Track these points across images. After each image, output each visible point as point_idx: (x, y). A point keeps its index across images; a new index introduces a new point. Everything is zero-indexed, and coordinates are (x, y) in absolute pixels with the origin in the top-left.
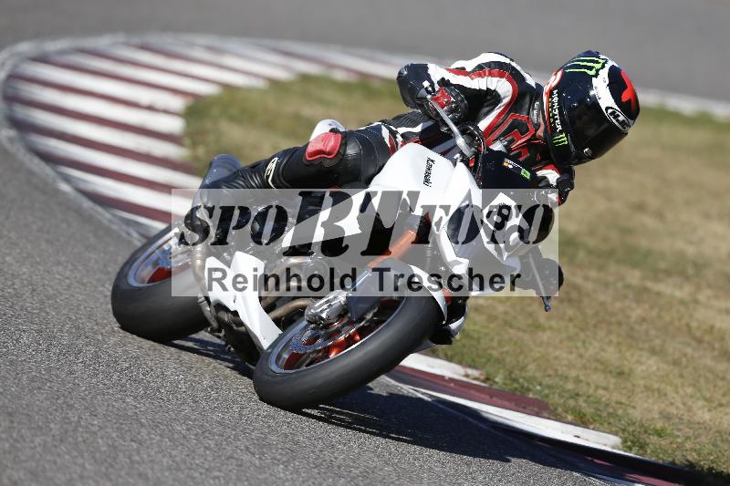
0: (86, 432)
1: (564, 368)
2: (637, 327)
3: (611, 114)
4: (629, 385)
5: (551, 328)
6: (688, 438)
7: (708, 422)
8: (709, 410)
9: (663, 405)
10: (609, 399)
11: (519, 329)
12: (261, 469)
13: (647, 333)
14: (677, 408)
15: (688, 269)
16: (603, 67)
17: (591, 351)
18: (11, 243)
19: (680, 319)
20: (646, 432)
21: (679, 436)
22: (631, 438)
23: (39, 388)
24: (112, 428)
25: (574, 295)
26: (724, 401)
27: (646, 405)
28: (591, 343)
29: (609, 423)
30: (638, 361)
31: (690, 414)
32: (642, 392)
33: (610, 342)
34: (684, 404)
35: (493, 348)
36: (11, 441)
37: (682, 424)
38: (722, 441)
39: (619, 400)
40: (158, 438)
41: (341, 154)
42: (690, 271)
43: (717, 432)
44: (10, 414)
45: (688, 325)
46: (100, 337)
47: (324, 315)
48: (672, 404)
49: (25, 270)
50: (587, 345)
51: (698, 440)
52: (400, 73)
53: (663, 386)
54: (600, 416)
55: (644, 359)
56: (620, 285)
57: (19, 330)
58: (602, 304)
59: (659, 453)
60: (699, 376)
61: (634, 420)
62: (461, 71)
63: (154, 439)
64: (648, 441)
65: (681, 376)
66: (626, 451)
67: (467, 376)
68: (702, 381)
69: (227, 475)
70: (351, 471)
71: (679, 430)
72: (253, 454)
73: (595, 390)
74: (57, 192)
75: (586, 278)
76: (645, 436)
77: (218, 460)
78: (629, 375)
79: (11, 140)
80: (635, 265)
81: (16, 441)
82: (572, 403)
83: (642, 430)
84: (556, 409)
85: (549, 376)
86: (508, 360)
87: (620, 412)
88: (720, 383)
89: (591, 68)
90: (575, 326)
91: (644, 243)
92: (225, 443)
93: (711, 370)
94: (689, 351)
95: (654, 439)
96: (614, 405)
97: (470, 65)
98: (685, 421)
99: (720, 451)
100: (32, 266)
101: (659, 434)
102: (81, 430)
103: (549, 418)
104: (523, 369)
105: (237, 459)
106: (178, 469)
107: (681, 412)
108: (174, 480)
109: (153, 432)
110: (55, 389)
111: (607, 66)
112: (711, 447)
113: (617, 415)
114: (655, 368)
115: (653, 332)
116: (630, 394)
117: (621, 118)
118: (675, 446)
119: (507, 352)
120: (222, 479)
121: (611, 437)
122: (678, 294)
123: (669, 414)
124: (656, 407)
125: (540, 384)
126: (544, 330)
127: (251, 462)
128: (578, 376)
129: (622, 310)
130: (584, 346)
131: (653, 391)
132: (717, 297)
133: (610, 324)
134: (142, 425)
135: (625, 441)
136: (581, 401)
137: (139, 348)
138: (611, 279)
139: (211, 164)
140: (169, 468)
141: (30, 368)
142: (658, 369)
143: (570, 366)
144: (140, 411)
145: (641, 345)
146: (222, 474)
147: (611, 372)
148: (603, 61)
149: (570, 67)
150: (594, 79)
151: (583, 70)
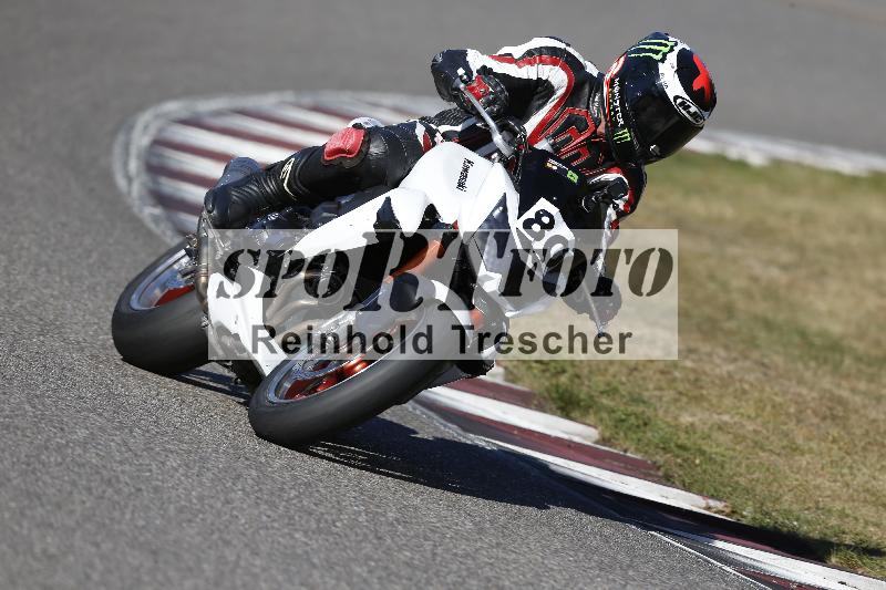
0: (246, 574)
1: (828, 500)
3: (681, 104)
5: (811, 451)
11: (772, 452)
16: (672, 50)
17: (860, 479)
23: (190, 521)
24: (278, 569)
25: (839, 411)
35: (740, 475)
41: (363, 152)
44: (154, 553)
46: (263, 459)
52: (434, 60)
57: (165, 450)
58: (874, 421)
62: (508, 58)
67: (708, 508)
73: (865, 527)
75: (853, 391)
79: (156, 219)
85: (808, 509)
86: (759, 489)
89: (657, 52)
90: (840, 449)
97: (518, 51)
102: (239, 571)
104: (777, 500)
110: (209, 521)
111: (677, 49)
117: (693, 109)
119: (758, 480)
126: (803, 454)
128: (844, 510)
141: (178, 496)
148: (673, 44)
149: (634, 52)
150: (660, 64)
151: (648, 54)
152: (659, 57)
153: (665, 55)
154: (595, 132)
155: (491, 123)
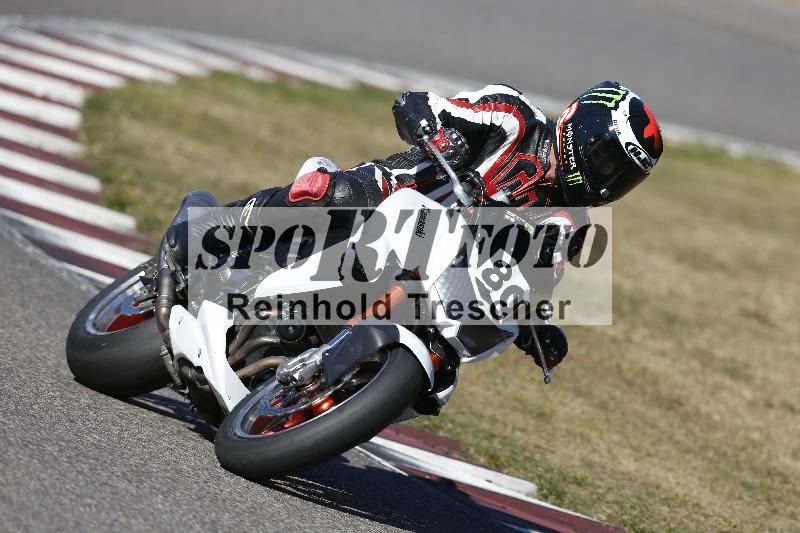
1: (480, 406)
3: (632, 150)
4: (549, 427)
6: (610, 489)
7: (634, 473)
8: (636, 460)
9: (585, 452)
10: (526, 442)
12: (137, 498)
13: (573, 372)
14: (601, 456)
16: (623, 98)
17: (511, 388)
19: (610, 359)
20: (564, 480)
21: (600, 487)
22: (548, 486)
26: (652, 451)
27: (566, 451)
28: (510, 381)
29: (525, 469)
30: (561, 403)
31: (615, 463)
32: (563, 436)
33: (533, 379)
34: (609, 451)
37: (606, 473)
38: (648, 494)
39: (538, 443)
40: (26, 459)
41: (328, 197)
42: (626, 307)
43: (643, 484)
45: (618, 366)
47: (296, 376)
48: (595, 450)
51: (622, 492)
52: (396, 102)
53: (586, 431)
54: (515, 460)
55: (567, 400)
59: (578, 504)
60: (627, 422)
61: (552, 466)
62: (464, 103)
63: (21, 459)
64: (566, 490)
65: (608, 421)
66: (540, 500)
68: (630, 427)
69: (99, 503)
70: (236, 506)
71: (601, 480)
72: (130, 482)
73: (513, 432)
76: (563, 484)
77: (91, 486)
78: (550, 416)
82: (485, 444)
83: (561, 478)
84: (468, 449)
85: (463, 413)
87: (538, 457)
88: (650, 431)
89: (610, 100)
92: (100, 467)
93: (641, 417)
94: (618, 394)
95: (573, 488)
96: (531, 448)
97: (474, 97)
98: (609, 471)
99: (645, 506)
101: (579, 483)
103: (460, 460)
105: (111, 486)
106: (46, 494)
107: (605, 460)
108: (41, 505)
111: (628, 98)
112: (635, 500)
113: (534, 460)
114: (579, 411)
115: (579, 372)
116: (550, 437)
117: (643, 155)
118: (595, 497)
120: (93, 507)
121: (526, 483)
123: (591, 461)
124: (577, 453)
125: (453, 422)
127: (127, 490)
128: (494, 416)
131: (575, 436)
132: (653, 337)
134: (10, 444)
135: (541, 489)
136: (496, 443)
137: (13, 359)
139: (184, 201)
140: (36, 492)
142: (583, 412)
143: (487, 404)
145: (566, 385)
146: (95, 502)
147: (530, 413)
148: (624, 93)
149: (587, 99)
150: (613, 112)
151: (601, 102)
152: (612, 105)
153: (617, 103)
154: (543, 177)
155: (453, 175)
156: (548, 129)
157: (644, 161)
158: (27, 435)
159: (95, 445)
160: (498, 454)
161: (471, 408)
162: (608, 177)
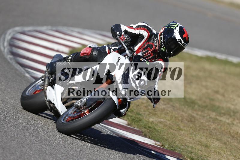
0: (28, 155)
1: (188, 143)
2: (213, 131)
3: (180, 41)
4: (209, 150)
5: (184, 130)
9: (220, 157)
10: (202, 154)
11: (174, 130)
13: (216, 133)
15: (231, 113)
17: (197, 138)
18: (8, 93)
19: (227, 130)
23: (14, 140)
24: (37, 155)
25: (193, 119)
27: (214, 157)
28: (197, 136)
30: (212, 142)
32: (213, 153)
33: (204, 135)
34: (227, 157)
35: (165, 135)
36: (3, 157)
39: (205, 155)
40: (52, 159)
41: (91, 55)
42: (232, 114)
44: (3, 148)
45: (230, 131)
46: (35, 125)
47: (79, 105)
48: (222, 157)
49: (12, 101)
50: (196, 136)
52: (112, 27)
53: (220, 151)
55: (214, 142)
56: (208, 117)
58: (202, 123)
60: (232, 148)
62: (132, 28)
65: (226, 148)
67: (156, 144)
68: (233, 150)
73: (198, 151)
74: (25, 76)
75: (197, 114)
78: (209, 147)
79: (11, 59)
80: (214, 111)
81: (4, 157)
82: (189, 155)
84: (184, 156)
85: (183, 146)
86: (170, 139)
87: (205, 159)
89: (174, 27)
90: (192, 130)
91: (217, 104)
93: (236, 147)
94: (229, 140)
96: (203, 156)
100: (14, 100)
102: (26, 154)
104: (175, 143)
109: (50, 157)
110: (19, 141)
111: (179, 26)
114: (218, 145)
115: (218, 133)
116: (209, 153)
117: (183, 43)
119: (169, 137)
122: (227, 121)
124: (217, 158)
125: (180, 148)
126: (182, 131)
128: (192, 146)
129: (209, 125)
130: (195, 137)
131: (216, 153)
133: (204, 130)
134: (47, 154)
136: (193, 155)
138: (205, 115)
141: (11, 134)
142: (219, 145)
143: (190, 143)
144: (47, 150)
145: (214, 137)
147: (203, 145)
150: (174, 30)
151: (171, 27)
152: (174, 28)
153: (176, 27)
154: (155, 49)
155: (126, 48)
156: (156, 35)
157: (183, 44)
158: (52, 152)
159: (72, 155)
160: (194, 158)
161: (185, 144)
162: (173, 49)
